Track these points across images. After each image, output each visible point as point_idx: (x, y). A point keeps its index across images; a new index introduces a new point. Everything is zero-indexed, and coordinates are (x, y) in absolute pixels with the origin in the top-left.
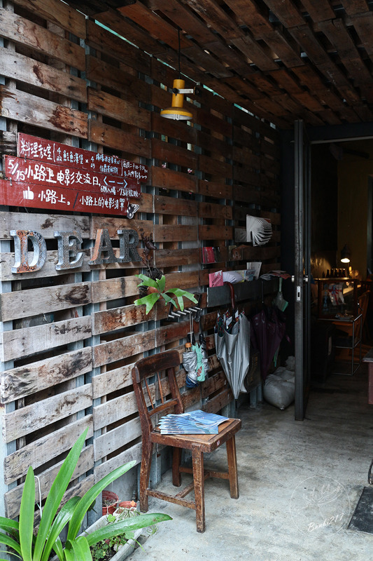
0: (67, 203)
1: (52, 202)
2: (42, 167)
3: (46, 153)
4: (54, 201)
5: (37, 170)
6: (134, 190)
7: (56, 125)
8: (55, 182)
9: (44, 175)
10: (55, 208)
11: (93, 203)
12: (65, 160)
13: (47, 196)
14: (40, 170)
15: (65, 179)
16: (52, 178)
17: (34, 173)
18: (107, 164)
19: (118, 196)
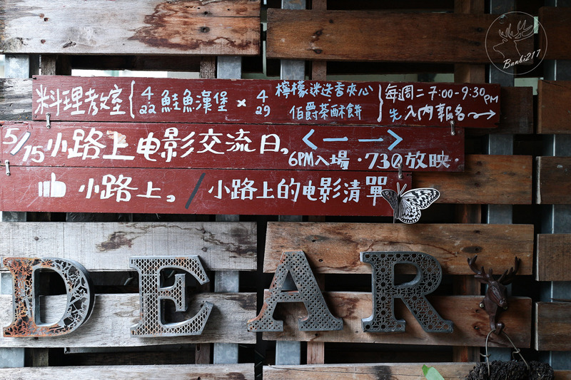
0: (164, 198)
1: (119, 199)
2: (93, 131)
3: (109, 103)
4: (123, 195)
5: (77, 139)
6: (428, 151)
7: (153, 42)
8: (132, 158)
9: (98, 146)
10: (126, 210)
11: (260, 192)
12: (168, 110)
13: (103, 188)
14: (89, 138)
15: (162, 149)
16: (122, 151)
17: (71, 145)
18: (319, 100)
19: (358, 171)
